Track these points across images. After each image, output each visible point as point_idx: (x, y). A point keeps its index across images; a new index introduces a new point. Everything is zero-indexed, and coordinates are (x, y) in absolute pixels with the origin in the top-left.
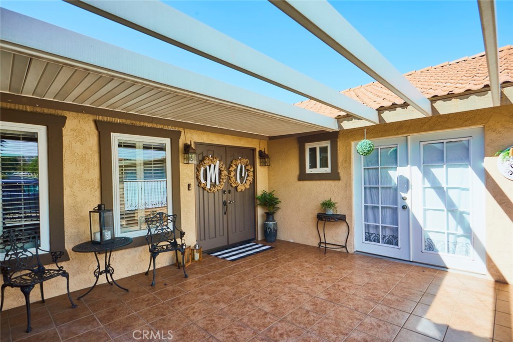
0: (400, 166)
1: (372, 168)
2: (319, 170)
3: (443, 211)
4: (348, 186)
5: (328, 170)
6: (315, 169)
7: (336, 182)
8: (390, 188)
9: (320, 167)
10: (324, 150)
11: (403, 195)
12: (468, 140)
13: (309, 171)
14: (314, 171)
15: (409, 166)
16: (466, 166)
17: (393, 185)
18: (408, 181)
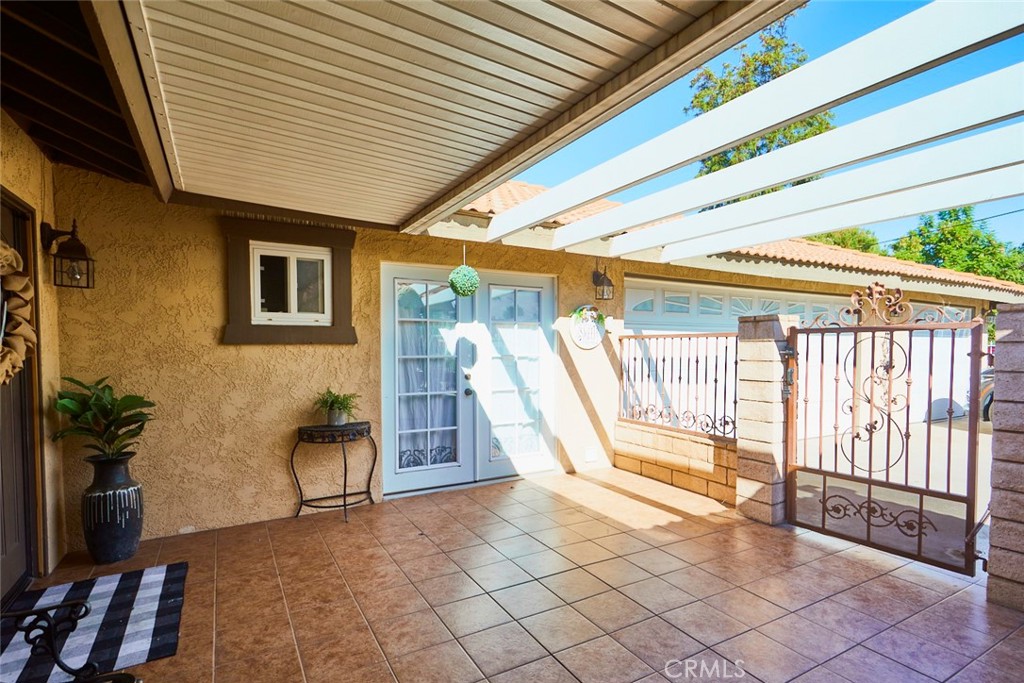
0: (462, 322)
1: (410, 322)
2: (293, 317)
3: (513, 391)
4: (373, 358)
5: (324, 319)
6: (280, 314)
7: (344, 349)
8: (442, 360)
9: (299, 310)
10: (309, 270)
11: (466, 371)
12: (539, 293)
13: (259, 317)
14: (278, 319)
15: (476, 322)
16: (535, 328)
17: (445, 355)
18: (473, 348)
